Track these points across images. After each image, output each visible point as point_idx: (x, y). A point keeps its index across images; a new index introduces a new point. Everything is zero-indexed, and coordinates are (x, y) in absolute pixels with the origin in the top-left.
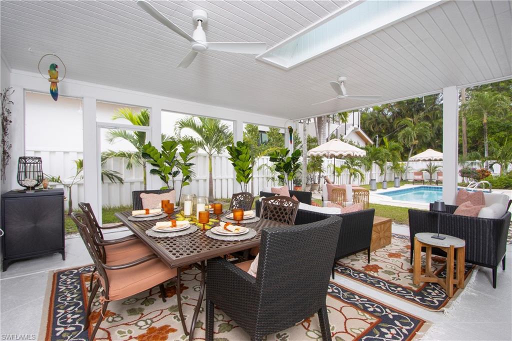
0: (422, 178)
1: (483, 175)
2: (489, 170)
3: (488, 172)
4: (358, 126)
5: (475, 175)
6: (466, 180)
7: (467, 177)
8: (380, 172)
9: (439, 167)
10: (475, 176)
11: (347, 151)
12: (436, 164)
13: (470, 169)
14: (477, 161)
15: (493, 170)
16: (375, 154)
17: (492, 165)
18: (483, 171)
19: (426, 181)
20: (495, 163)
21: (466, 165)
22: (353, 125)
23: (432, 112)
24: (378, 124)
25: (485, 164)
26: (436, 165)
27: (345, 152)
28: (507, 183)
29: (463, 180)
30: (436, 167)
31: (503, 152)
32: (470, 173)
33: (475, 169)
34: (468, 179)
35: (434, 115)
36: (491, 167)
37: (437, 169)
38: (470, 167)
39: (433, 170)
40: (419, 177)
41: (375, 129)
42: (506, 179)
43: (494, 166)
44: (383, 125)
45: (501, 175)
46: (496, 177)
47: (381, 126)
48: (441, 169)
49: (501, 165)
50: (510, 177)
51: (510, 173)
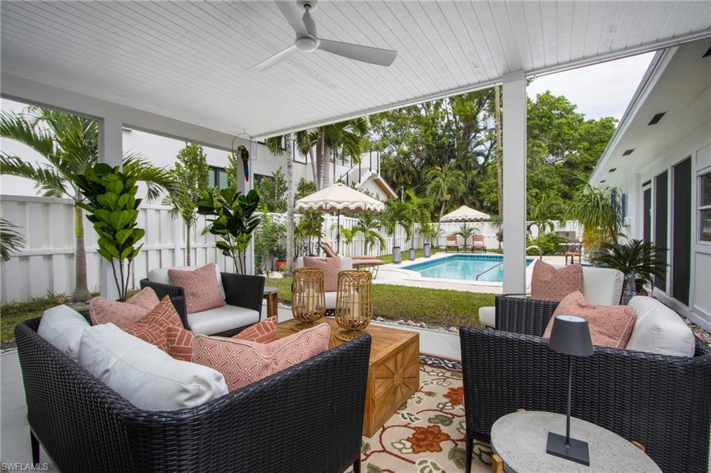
0: (456, 243)
2: (527, 232)
3: (526, 235)
4: (378, 172)
8: (406, 237)
9: (474, 229)
11: (355, 202)
12: (472, 225)
15: (531, 233)
16: (400, 211)
19: (460, 247)
20: (532, 224)
21: (502, 226)
22: (370, 170)
23: (465, 160)
24: (403, 173)
26: (470, 227)
27: (353, 203)
29: (500, 246)
30: (470, 230)
31: (540, 210)
35: (466, 164)
37: (472, 232)
39: (467, 233)
40: (452, 243)
41: (399, 180)
42: (544, 243)
43: (531, 228)
44: (409, 175)
45: (539, 238)
46: (535, 241)
47: (406, 176)
48: (477, 233)
49: (539, 226)
50: (548, 241)
51: (548, 235)
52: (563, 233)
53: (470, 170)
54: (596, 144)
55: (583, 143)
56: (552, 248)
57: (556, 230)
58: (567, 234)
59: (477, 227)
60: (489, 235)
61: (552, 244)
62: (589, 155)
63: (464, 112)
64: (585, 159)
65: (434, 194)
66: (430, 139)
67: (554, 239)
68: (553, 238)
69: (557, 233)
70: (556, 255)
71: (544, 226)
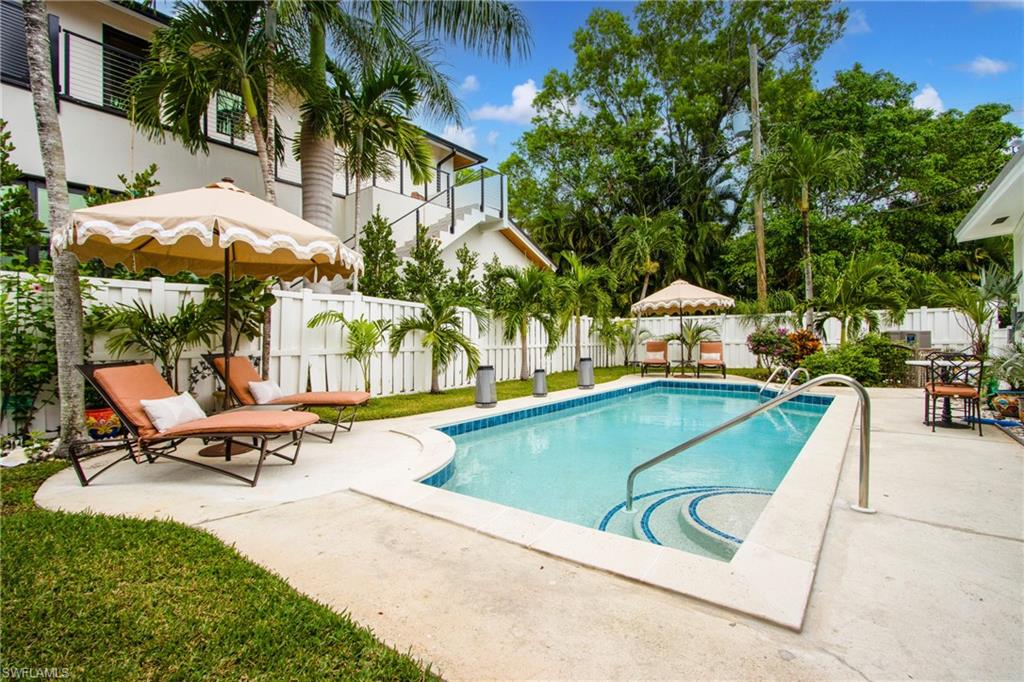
0: (665, 356)
1: (803, 347)
2: (816, 335)
3: (813, 340)
4: (501, 215)
5: (784, 347)
6: (766, 362)
7: (767, 354)
8: (545, 344)
9: (706, 329)
10: (786, 351)
12: (702, 321)
13: (772, 333)
14: (789, 313)
15: (825, 335)
16: (534, 290)
17: (823, 321)
18: (802, 337)
19: (673, 365)
20: (829, 316)
21: (764, 324)
22: (482, 209)
23: (696, 204)
24: (586, 231)
25: (805, 321)
26: (699, 324)
28: (859, 370)
29: (759, 362)
30: (700, 331)
31: (846, 287)
32: (772, 343)
33: (783, 332)
34: (769, 358)
35: (699, 211)
36: (820, 326)
37: (702, 335)
38: (773, 327)
39: (693, 337)
40: (658, 356)
41: (579, 244)
42: (857, 359)
43: (826, 325)
44: (596, 235)
45: (844, 346)
46: (834, 352)
47: (591, 237)
48: (712, 335)
49: (842, 320)
50: (866, 353)
51: (865, 341)
52: (901, 334)
53: (706, 220)
54: (964, 154)
55: (933, 155)
56: (876, 370)
57: (882, 328)
58: (911, 337)
59: (712, 325)
60: (738, 341)
61: (877, 361)
62: (949, 177)
63: (693, 113)
64: (939, 187)
65: (625, 262)
66: (633, 170)
67: (878, 349)
68: (876, 347)
69: (885, 334)
70: (884, 386)
71: (855, 319)
